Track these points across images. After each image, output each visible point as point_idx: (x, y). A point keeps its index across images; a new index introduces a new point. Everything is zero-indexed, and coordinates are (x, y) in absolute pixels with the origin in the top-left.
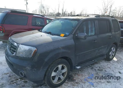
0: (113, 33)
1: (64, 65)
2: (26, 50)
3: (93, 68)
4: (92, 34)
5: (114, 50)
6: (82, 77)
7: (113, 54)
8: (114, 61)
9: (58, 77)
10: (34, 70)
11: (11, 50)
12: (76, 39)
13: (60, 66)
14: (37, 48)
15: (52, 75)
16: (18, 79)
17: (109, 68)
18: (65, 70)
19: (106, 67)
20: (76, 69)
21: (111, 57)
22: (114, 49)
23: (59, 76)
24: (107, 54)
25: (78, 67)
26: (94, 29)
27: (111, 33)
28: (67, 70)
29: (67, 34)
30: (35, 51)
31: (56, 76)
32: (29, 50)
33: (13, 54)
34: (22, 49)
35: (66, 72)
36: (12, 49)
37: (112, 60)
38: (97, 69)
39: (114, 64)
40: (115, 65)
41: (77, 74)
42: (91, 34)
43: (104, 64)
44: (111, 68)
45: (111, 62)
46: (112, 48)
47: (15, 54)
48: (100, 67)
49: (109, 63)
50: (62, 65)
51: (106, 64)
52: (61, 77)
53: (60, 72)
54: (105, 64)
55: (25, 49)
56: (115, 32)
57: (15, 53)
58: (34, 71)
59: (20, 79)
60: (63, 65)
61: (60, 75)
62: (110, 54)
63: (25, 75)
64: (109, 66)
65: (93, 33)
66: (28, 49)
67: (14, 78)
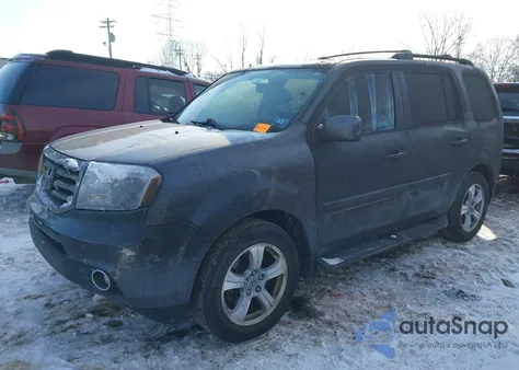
0: (472, 124)
1: (275, 248)
2: (116, 181)
3: (394, 270)
4: (385, 124)
5: (480, 198)
6: (350, 301)
7: (477, 215)
8: (483, 242)
9: (251, 297)
10: (152, 262)
11: (54, 192)
12: (320, 140)
13: (257, 251)
14: (159, 172)
15: (227, 286)
16: (84, 316)
17: (463, 267)
18: (279, 269)
19: (449, 265)
20: (322, 267)
21: (467, 226)
22: (480, 192)
23: (254, 294)
24: (449, 214)
25: (333, 262)
26: (390, 105)
27: (464, 126)
28: (285, 267)
29: (281, 121)
30: (154, 181)
31: (242, 289)
32: (128, 179)
33: (65, 205)
34: (102, 178)
35: (282, 275)
36: (58, 183)
37: (474, 238)
38: (410, 273)
39: (481, 253)
40: (485, 256)
41: (329, 291)
42: (381, 124)
43: (439, 254)
44: (469, 267)
45: (470, 246)
46: (470, 189)
47: (70, 203)
48: (423, 267)
49: (462, 249)
50: (267, 245)
51: (450, 255)
52: (262, 297)
53: (257, 276)
54: (445, 254)
55: (114, 178)
56: (478, 121)
57: (72, 197)
58: (149, 266)
59: (93, 313)
60: (270, 245)
61: (258, 289)
62: (463, 212)
63: (112, 281)
64: (462, 262)
65: (389, 123)
66: (125, 176)
67: (69, 311)
